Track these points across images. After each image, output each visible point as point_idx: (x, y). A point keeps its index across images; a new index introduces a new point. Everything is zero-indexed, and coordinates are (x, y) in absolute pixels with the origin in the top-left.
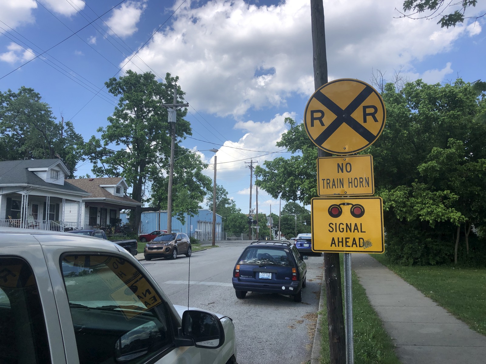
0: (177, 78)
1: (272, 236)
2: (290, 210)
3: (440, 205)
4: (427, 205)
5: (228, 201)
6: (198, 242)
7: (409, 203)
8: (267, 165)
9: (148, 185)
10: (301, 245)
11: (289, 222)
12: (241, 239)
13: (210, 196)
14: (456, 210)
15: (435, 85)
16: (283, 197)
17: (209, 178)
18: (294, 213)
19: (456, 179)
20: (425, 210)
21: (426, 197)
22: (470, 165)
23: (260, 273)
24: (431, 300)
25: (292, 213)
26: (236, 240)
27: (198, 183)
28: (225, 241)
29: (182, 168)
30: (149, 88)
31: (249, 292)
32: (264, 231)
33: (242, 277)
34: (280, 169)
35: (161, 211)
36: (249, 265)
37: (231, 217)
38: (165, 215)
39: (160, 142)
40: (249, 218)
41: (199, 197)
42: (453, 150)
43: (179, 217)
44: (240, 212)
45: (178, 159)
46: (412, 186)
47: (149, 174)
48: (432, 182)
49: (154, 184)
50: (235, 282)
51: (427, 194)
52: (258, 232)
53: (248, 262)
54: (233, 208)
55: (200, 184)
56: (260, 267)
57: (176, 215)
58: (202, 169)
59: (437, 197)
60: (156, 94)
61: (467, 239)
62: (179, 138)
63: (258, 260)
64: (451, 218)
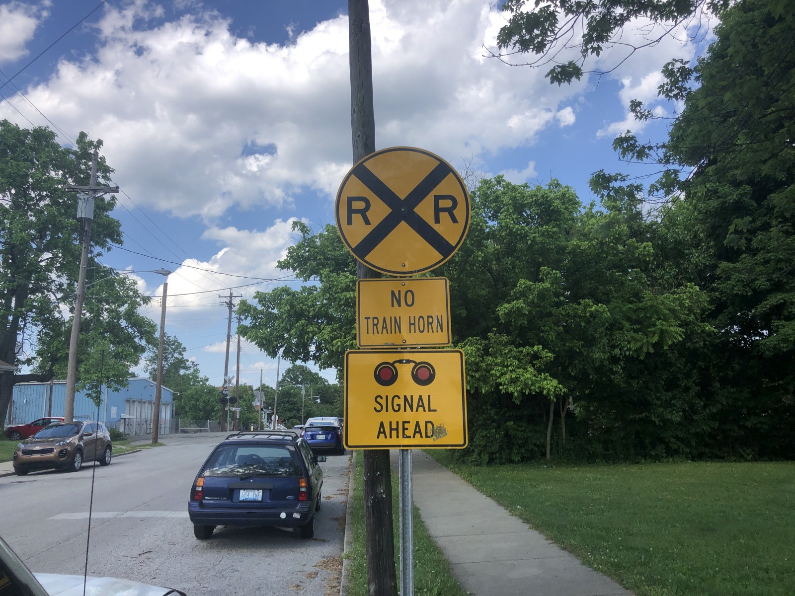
0: (100, 142)
1: (262, 423)
2: (295, 379)
3: (529, 369)
4: (510, 368)
5: (186, 364)
6: (125, 438)
7: (484, 365)
8: (259, 299)
9: (30, 333)
10: (313, 437)
11: (291, 399)
12: (206, 431)
13: (152, 354)
14: (550, 376)
15: (522, 186)
16: (286, 354)
17: (152, 323)
18: (301, 383)
19: (551, 328)
20: (507, 377)
21: (509, 356)
22: (570, 308)
23: (242, 492)
24: (520, 520)
25: (297, 383)
26: (197, 432)
27: (130, 330)
28: (177, 435)
29: (101, 303)
30: (44, 156)
31: (219, 527)
32: (247, 414)
33: (208, 500)
34: (283, 306)
35: (56, 381)
36: (221, 477)
37: (189, 392)
38: (61, 389)
39: (60, 255)
40: (222, 392)
41: (130, 355)
42: (547, 285)
43: (90, 392)
44: (207, 383)
45: (93, 286)
46: (487, 338)
47: (33, 312)
48: (517, 332)
49: (44, 330)
50: (193, 509)
51: (510, 351)
52: (238, 417)
53: (219, 472)
54: (194, 377)
55: (134, 331)
56: (242, 479)
57: (84, 390)
58: (140, 305)
59: (524, 356)
60: (57, 168)
61: (563, 420)
62: (97, 249)
63: (239, 468)
64: (544, 388)
